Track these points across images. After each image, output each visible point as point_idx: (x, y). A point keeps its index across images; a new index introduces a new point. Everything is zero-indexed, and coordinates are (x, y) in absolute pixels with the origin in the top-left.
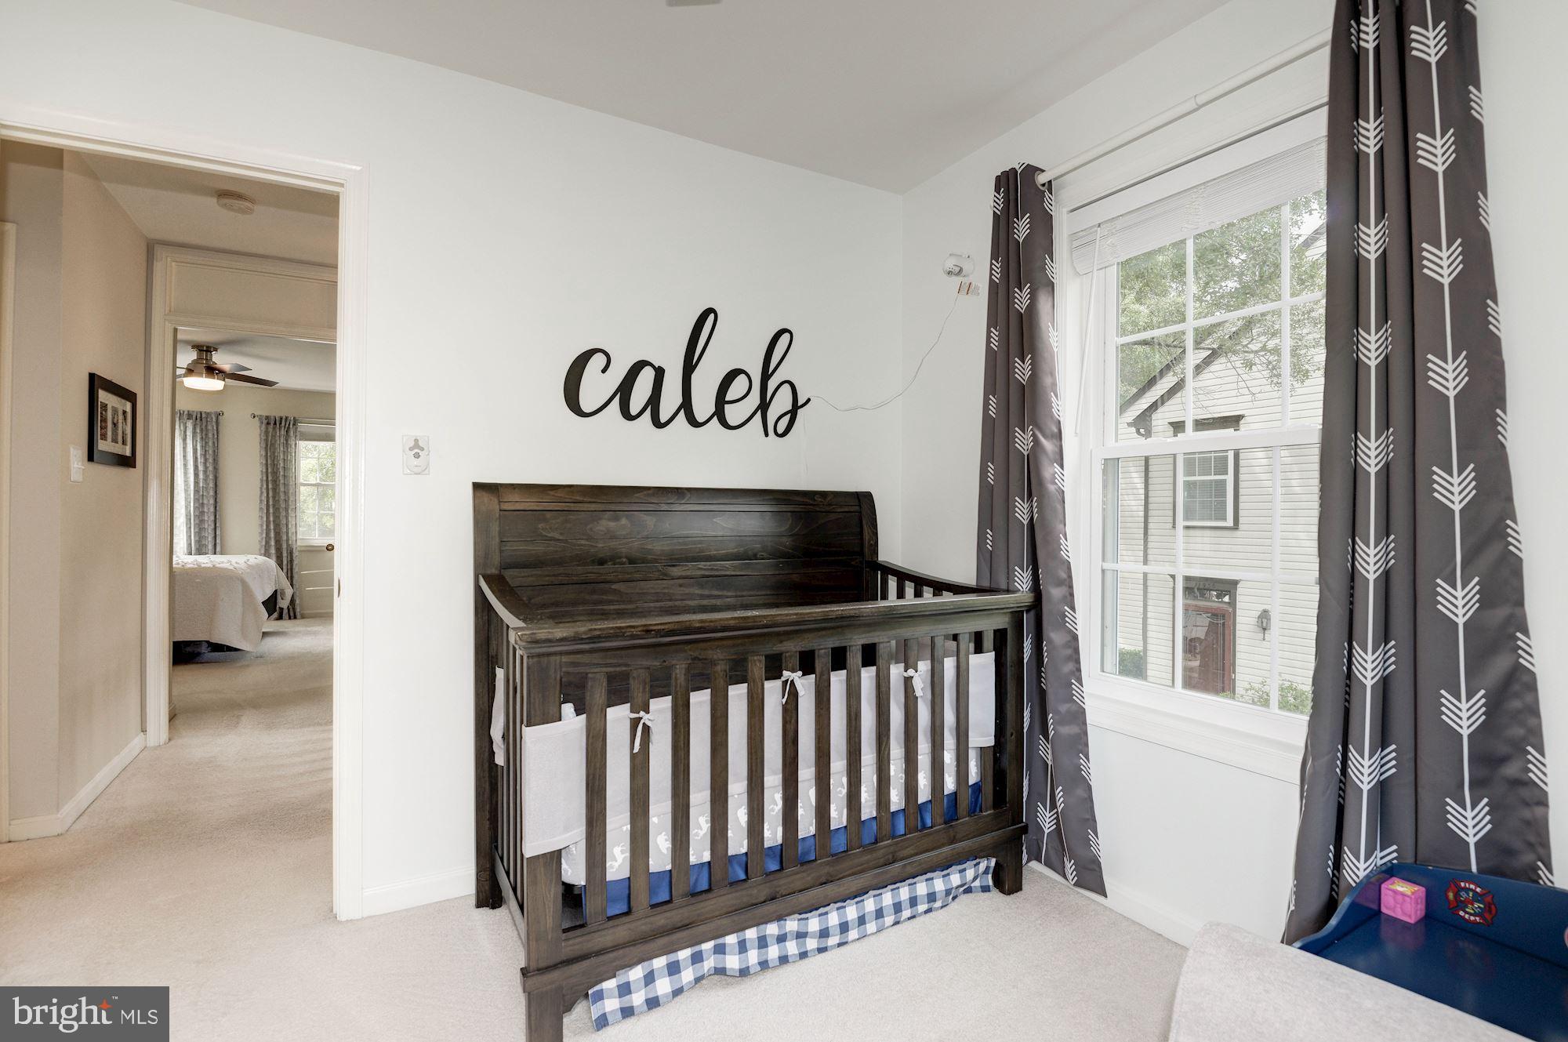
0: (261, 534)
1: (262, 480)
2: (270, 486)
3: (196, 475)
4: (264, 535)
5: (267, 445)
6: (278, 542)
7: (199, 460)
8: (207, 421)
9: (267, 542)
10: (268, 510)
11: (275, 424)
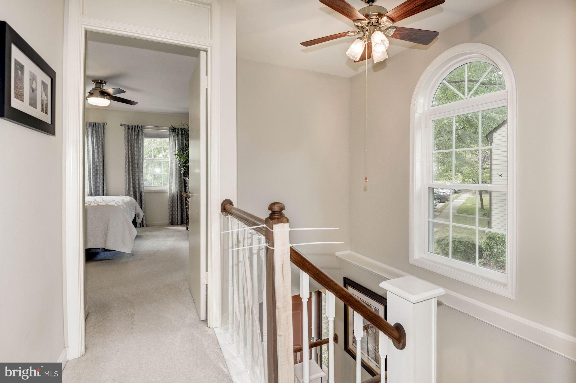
0: (126, 184)
1: (126, 157)
2: (130, 160)
3: (93, 155)
4: (128, 185)
5: (128, 140)
6: (134, 188)
7: (95, 148)
8: (99, 128)
9: (129, 189)
10: (129, 172)
11: (132, 129)
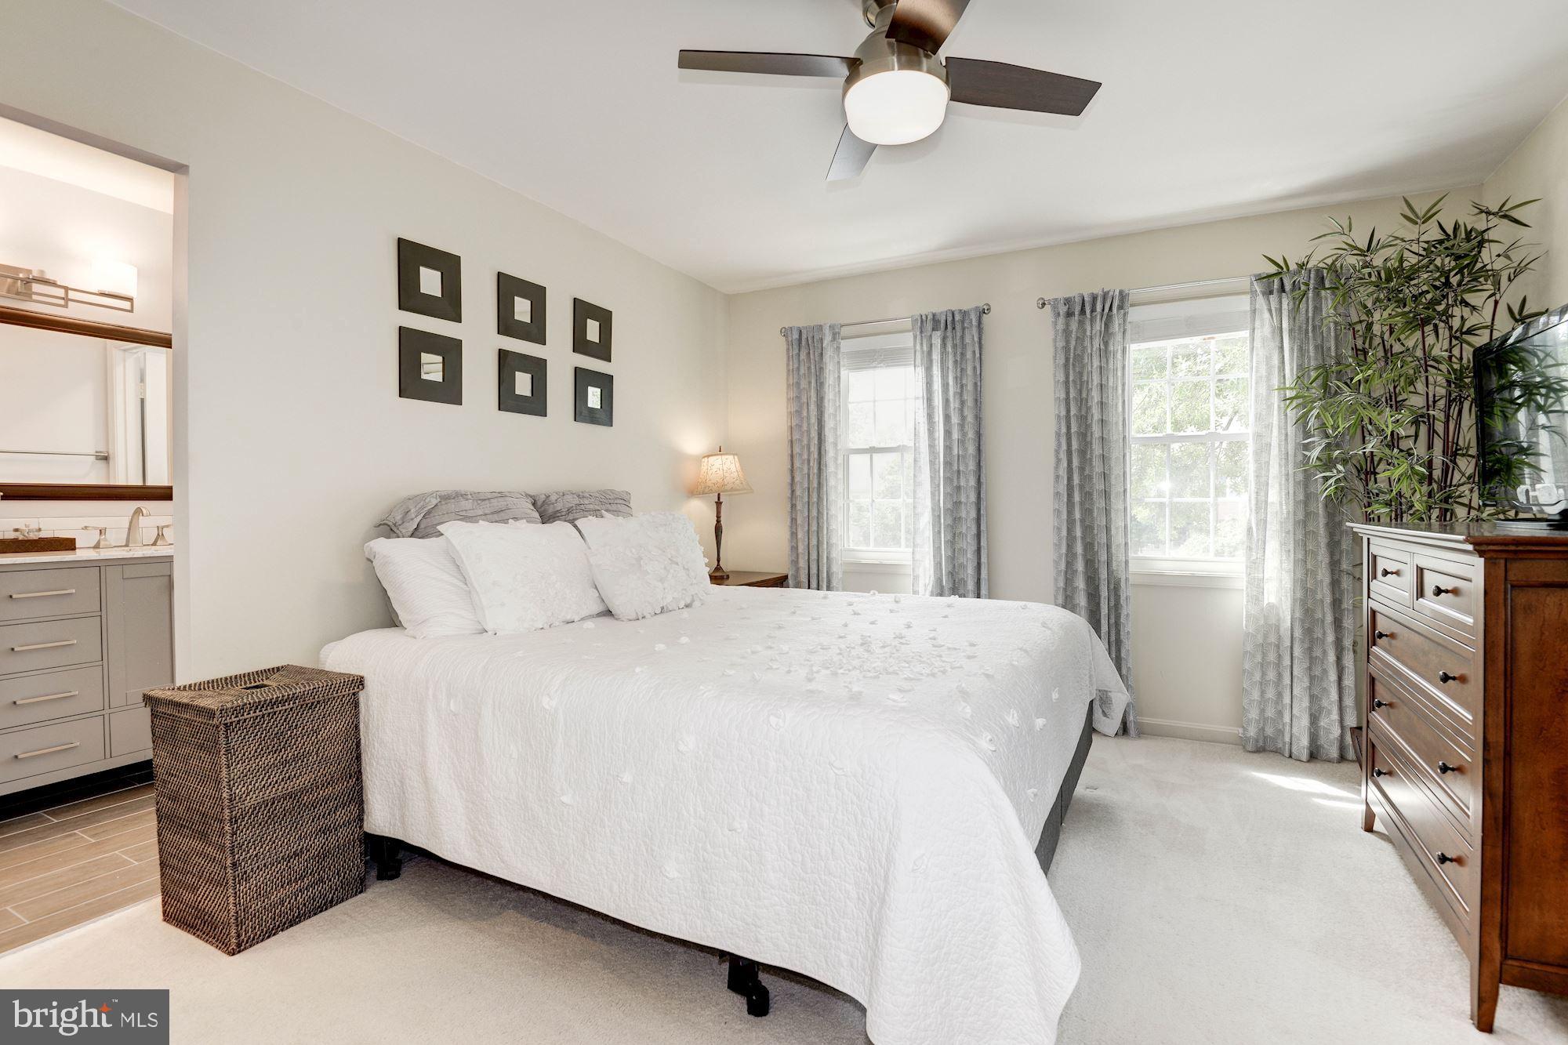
0: (1057, 546)
1: (1058, 435)
2: (1075, 445)
3: (948, 433)
4: (1064, 550)
5: (1067, 360)
6: (1092, 580)
7: (952, 405)
8: (963, 329)
9: (1070, 564)
10: (1070, 496)
11: (1083, 311)
